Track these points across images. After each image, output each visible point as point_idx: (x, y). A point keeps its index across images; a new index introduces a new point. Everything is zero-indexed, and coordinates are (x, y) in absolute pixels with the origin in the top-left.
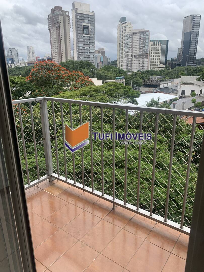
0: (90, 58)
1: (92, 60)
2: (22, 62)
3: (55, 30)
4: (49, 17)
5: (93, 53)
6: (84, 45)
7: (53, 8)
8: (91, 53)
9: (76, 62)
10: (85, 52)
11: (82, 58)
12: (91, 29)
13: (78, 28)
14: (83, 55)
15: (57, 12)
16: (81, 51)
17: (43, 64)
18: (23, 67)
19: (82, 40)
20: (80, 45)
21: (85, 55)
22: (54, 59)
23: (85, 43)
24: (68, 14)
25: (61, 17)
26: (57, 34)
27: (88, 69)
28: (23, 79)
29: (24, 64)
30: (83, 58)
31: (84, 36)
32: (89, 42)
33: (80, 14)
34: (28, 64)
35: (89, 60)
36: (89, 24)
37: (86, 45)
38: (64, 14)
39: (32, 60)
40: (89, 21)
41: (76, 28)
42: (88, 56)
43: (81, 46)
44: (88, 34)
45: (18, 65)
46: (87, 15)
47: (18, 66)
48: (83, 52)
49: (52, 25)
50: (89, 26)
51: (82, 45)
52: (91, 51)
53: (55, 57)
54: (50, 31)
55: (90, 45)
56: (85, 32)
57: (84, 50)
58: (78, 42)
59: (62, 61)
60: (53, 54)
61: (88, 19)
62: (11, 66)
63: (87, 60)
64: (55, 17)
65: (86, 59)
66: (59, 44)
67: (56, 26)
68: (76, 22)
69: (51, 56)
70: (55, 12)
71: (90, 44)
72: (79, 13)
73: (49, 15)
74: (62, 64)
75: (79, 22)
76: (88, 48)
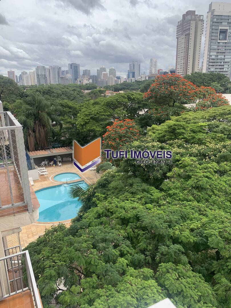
0: (223, 69)
1: (226, 72)
2: (142, 76)
3: (183, 38)
4: (179, 24)
5: (229, 62)
6: (218, 53)
7: (185, 13)
8: (225, 62)
9: (204, 74)
10: (217, 62)
11: (212, 69)
12: (229, 33)
13: (213, 33)
14: (214, 66)
15: (189, 17)
16: (212, 61)
17: (166, 78)
18: (144, 81)
19: (216, 47)
20: (211, 54)
21: (217, 65)
22: (177, 72)
23: (220, 50)
24: (202, 18)
25: (193, 23)
26: (185, 43)
27: (218, 82)
28: (141, 95)
29: (145, 78)
30: (214, 69)
31: (219, 43)
32: (225, 50)
33: (217, 17)
34: (149, 77)
35: (221, 72)
36: (228, 26)
37: (221, 53)
38: (198, 19)
39: (154, 73)
40: (228, 23)
41: (210, 33)
42: (220, 67)
43: (213, 55)
44: (225, 39)
45: (139, 78)
46: (226, 16)
47: (138, 80)
48: (214, 62)
49: (181, 33)
50: (227, 30)
51: (215, 54)
52: (226, 60)
53: (180, 69)
54: (178, 40)
55: (225, 53)
56: (221, 37)
57: (217, 59)
58: (210, 50)
59: (188, 74)
60: (178, 65)
61: (227, 21)
62: (131, 80)
63: (219, 72)
64: (186, 23)
65: (218, 70)
66: (186, 54)
67: (186, 33)
68: (211, 26)
69: (175, 68)
70: (186, 17)
71: (226, 51)
72: (216, 15)
73: (179, 22)
74: (187, 77)
75: (215, 26)
76: (223, 57)
